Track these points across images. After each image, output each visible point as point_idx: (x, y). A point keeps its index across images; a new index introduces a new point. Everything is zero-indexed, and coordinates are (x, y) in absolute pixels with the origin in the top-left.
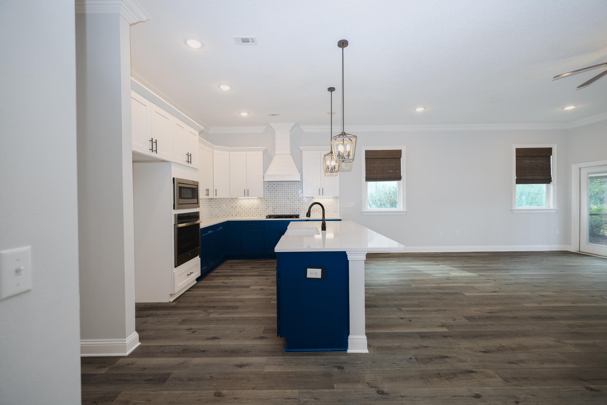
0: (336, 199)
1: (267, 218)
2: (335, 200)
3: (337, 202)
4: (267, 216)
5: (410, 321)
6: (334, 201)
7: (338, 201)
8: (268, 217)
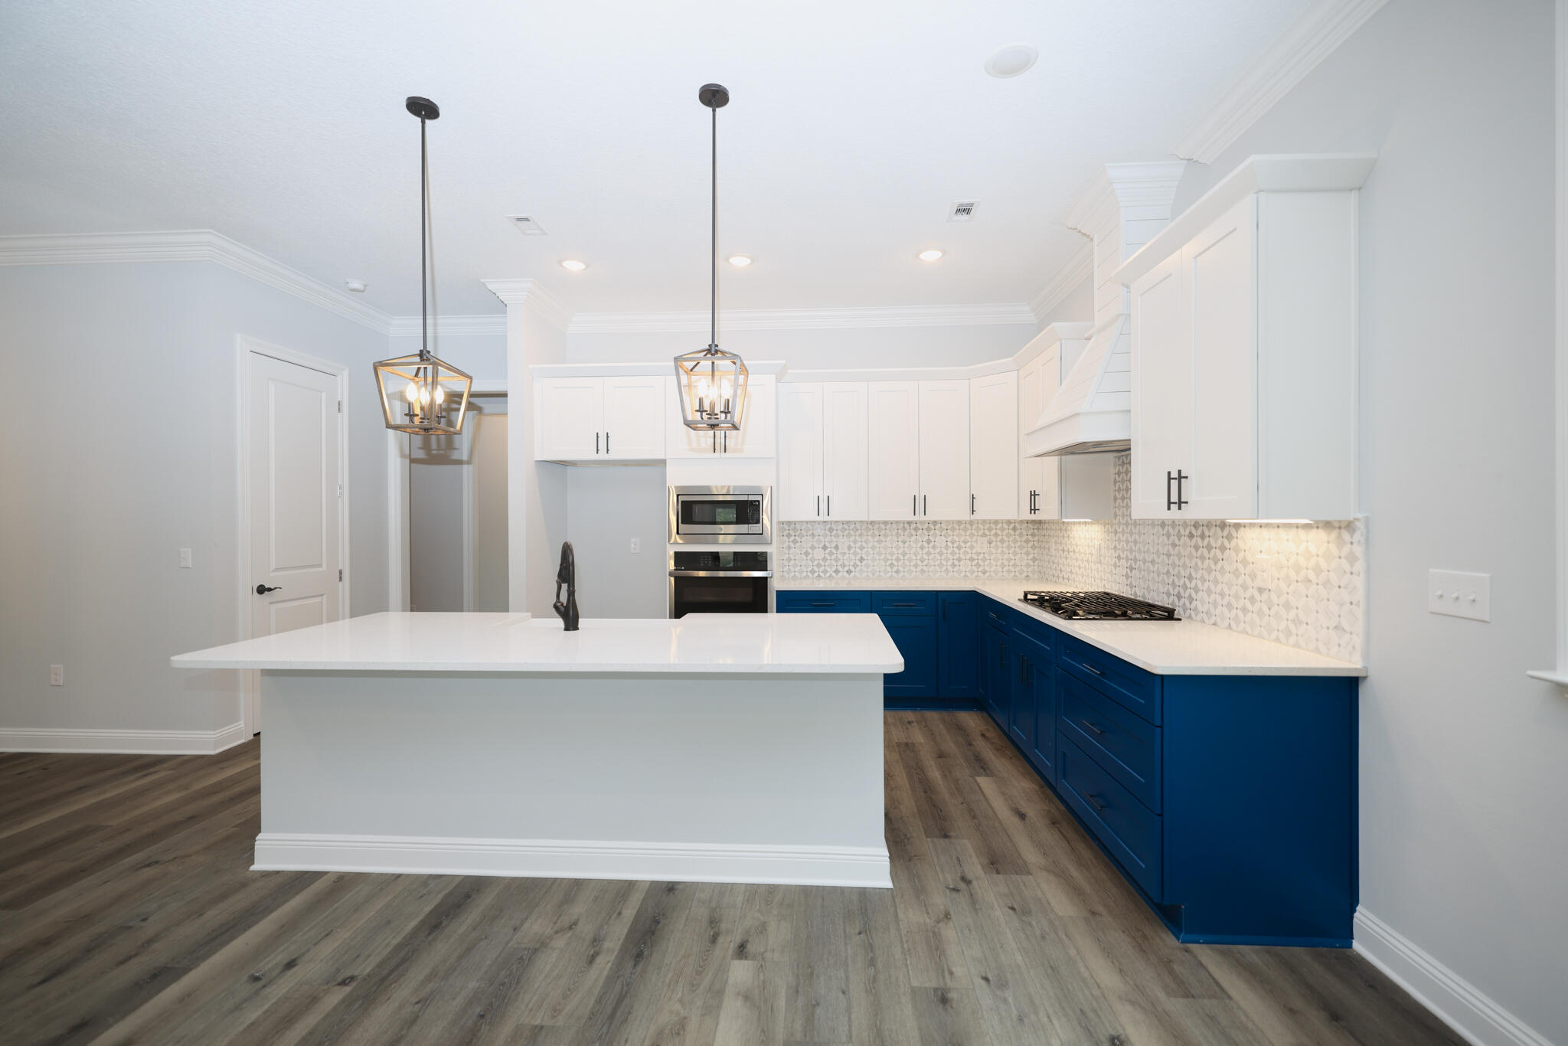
0: (1346, 536)
1: (1026, 599)
2: (1340, 542)
3: (1352, 558)
4: (1026, 595)
5: (257, 979)
6: (1333, 548)
7: (1358, 550)
8: (1029, 597)
